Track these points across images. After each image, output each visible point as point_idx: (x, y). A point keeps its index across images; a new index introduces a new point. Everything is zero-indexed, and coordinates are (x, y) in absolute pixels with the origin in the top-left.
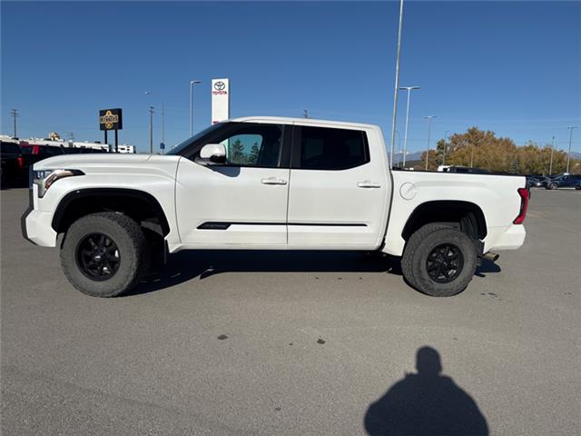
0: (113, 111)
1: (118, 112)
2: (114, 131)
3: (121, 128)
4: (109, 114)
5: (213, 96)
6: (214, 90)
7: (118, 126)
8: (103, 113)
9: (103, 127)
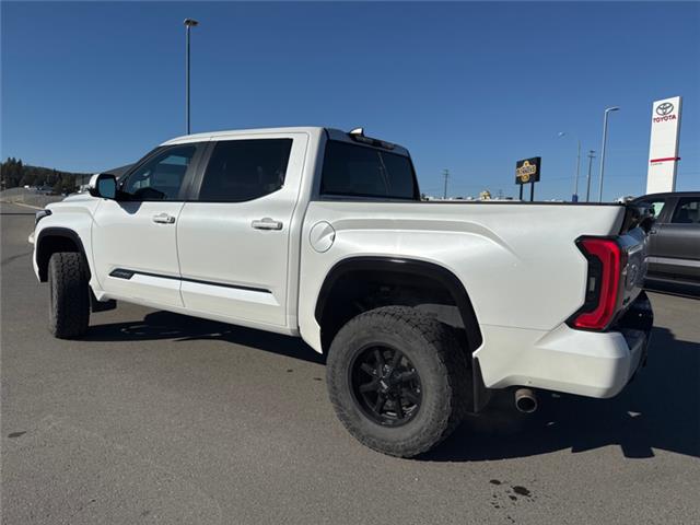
0: (531, 161)
1: (537, 162)
2: (530, 184)
3: (538, 179)
4: (526, 165)
5: (654, 124)
6: (655, 115)
7: (536, 177)
8: (520, 164)
9: (519, 181)
